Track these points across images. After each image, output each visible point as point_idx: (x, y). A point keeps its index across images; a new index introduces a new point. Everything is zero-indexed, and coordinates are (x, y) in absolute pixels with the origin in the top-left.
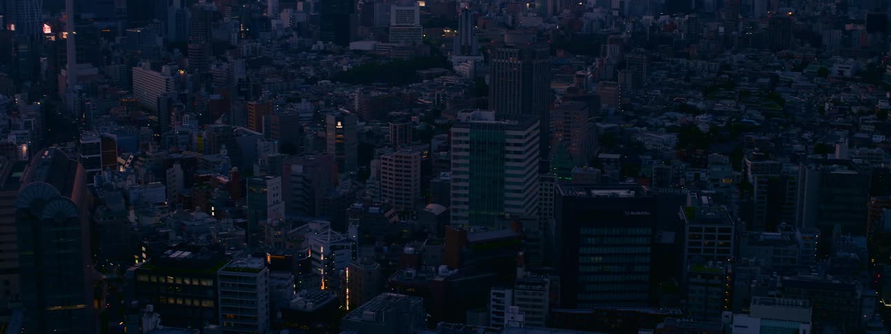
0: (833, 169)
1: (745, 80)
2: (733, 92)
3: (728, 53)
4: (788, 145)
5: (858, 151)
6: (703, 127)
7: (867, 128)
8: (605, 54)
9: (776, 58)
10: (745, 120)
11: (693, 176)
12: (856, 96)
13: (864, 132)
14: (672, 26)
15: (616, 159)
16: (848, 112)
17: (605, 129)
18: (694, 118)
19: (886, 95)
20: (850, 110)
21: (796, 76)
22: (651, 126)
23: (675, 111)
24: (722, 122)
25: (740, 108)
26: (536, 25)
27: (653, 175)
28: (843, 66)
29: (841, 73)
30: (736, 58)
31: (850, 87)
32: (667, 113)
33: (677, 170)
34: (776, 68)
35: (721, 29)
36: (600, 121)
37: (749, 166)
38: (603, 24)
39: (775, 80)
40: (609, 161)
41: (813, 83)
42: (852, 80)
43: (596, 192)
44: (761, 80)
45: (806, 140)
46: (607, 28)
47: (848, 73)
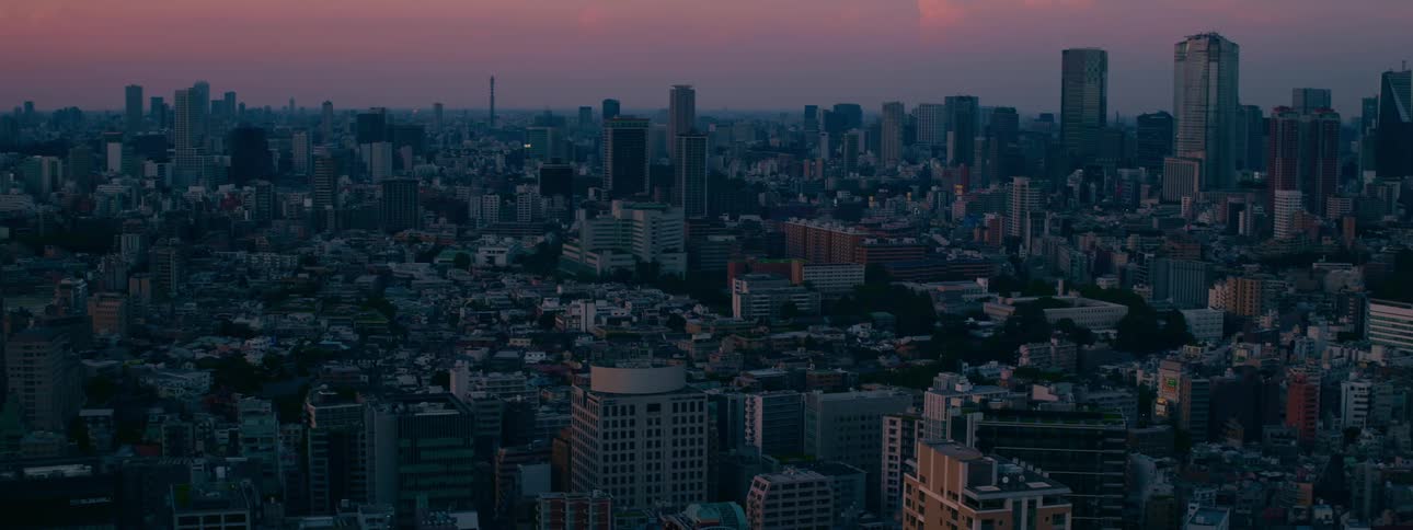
0: (421, 410)
1: (337, 280)
2: (312, 299)
3: (318, 238)
4: (389, 377)
5: (484, 380)
6: (253, 358)
7: (519, 342)
8: (119, 250)
9: (392, 243)
10: (324, 342)
11: (226, 435)
12: (509, 296)
13: (513, 348)
14: (234, 200)
15: (107, 417)
16: (495, 320)
17: (100, 370)
18: (243, 343)
19: (556, 291)
20: (498, 316)
21: (421, 270)
22: (174, 361)
23: (216, 334)
24: (286, 347)
25: (319, 323)
26: (21, 207)
27: (164, 438)
28: (494, 249)
29: (491, 260)
30: (328, 246)
31: (503, 281)
32: (201, 339)
33: (201, 427)
34: (389, 258)
35: (308, 203)
36: (91, 356)
37: (313, 413)
38: (125, 201)
39: (386, 277)
40: (95, 420)
41: (446, 278)
42: (507, 269)
43: (30, 471)
44: (362, 279)
45: (420, 367)
46: (130, 208)
47: (501, 260)
